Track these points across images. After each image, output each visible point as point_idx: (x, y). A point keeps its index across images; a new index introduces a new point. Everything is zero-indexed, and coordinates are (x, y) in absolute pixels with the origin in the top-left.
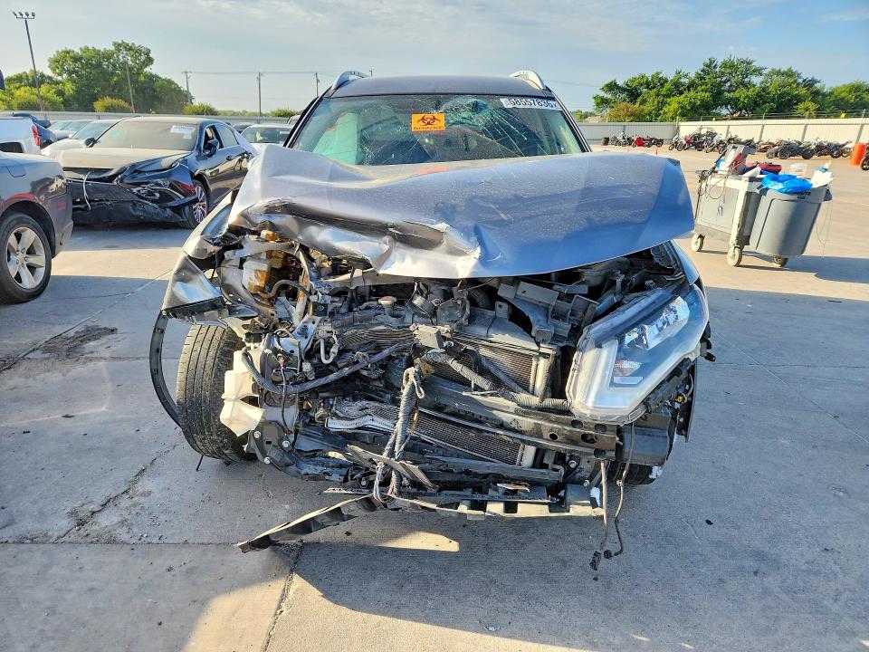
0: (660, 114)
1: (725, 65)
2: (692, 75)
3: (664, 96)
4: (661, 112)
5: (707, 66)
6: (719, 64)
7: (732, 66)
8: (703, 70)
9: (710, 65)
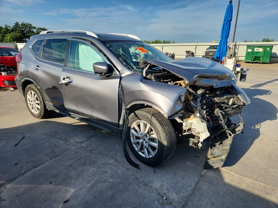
0: (4, 40)
1: (22, 24)
2: (12, 27)
3: (3, 33)
4: (4, 39)
5: (16, 24)
6: (20, 24)
7: (25, 25)
8: (15, 26)
9: (17, 24)
